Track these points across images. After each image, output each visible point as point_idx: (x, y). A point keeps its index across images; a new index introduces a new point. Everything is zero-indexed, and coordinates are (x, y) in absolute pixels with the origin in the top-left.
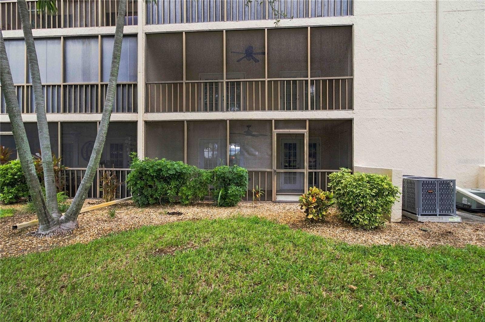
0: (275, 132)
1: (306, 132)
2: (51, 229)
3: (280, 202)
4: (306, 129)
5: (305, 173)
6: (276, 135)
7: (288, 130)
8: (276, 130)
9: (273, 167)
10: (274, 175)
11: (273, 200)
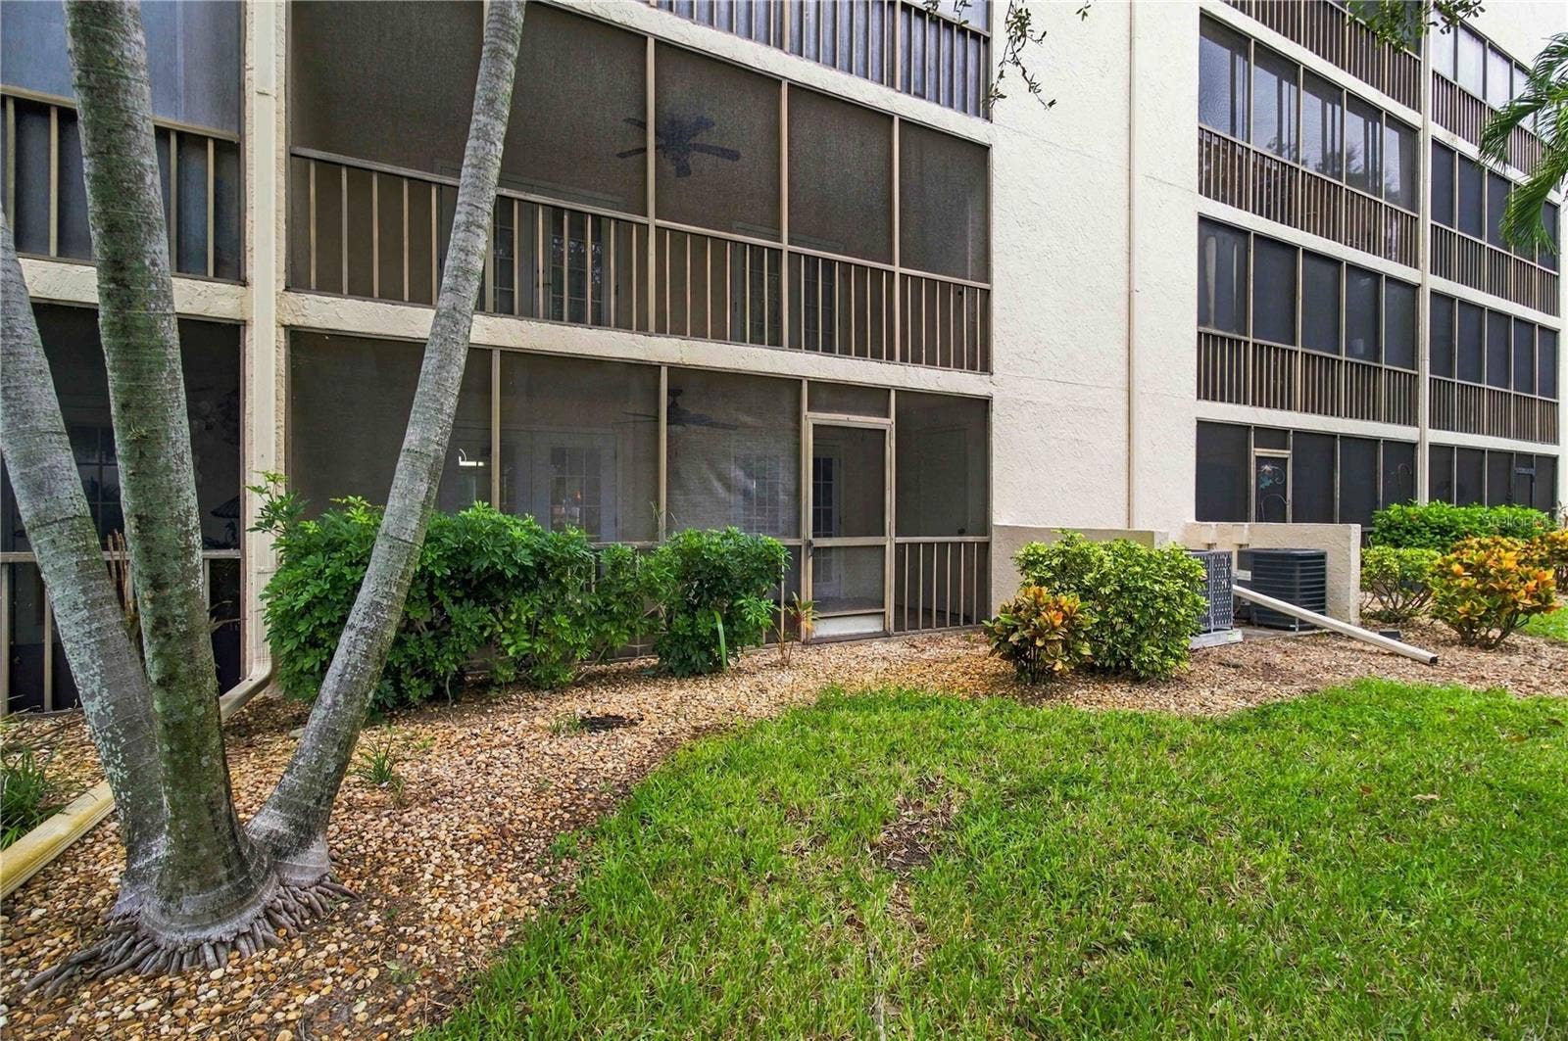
0: (810, 419)
1: (888, 423)
2: (255, 904)
3: (822, 641)
4: (887, 416)
5: (888, 548)
6: (811, 428)
7: (844, 417)
8: (811, 414)
9: (804, 532)
10: (807, 558)
11: (803, 636)
